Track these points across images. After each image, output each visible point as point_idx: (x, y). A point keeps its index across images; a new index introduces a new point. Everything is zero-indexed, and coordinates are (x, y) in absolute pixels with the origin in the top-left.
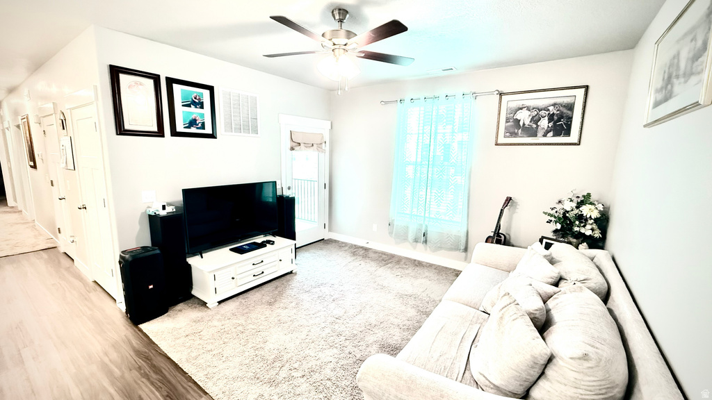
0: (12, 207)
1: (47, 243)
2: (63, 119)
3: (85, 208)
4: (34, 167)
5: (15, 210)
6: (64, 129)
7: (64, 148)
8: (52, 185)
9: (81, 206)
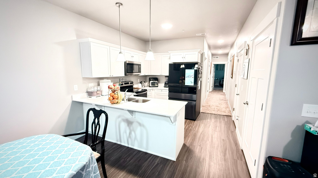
0: (224, 93)
1: (229, 113)
2: (247, 48)
3: (248, 104)
4: (232, 78)
5: (224, 94)
6: (247, 55)
7: (244, 66)
8: (236, 87)
9: (245, 102)
